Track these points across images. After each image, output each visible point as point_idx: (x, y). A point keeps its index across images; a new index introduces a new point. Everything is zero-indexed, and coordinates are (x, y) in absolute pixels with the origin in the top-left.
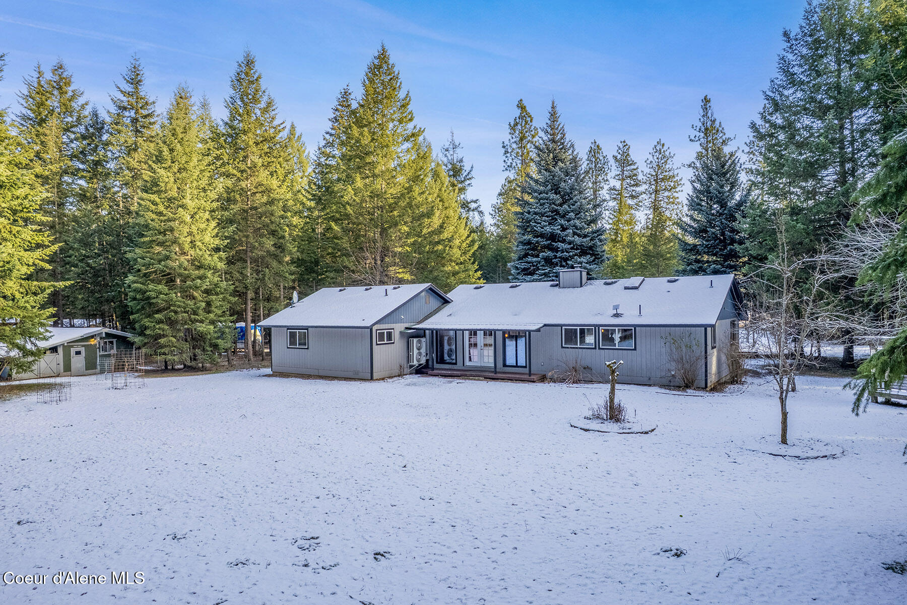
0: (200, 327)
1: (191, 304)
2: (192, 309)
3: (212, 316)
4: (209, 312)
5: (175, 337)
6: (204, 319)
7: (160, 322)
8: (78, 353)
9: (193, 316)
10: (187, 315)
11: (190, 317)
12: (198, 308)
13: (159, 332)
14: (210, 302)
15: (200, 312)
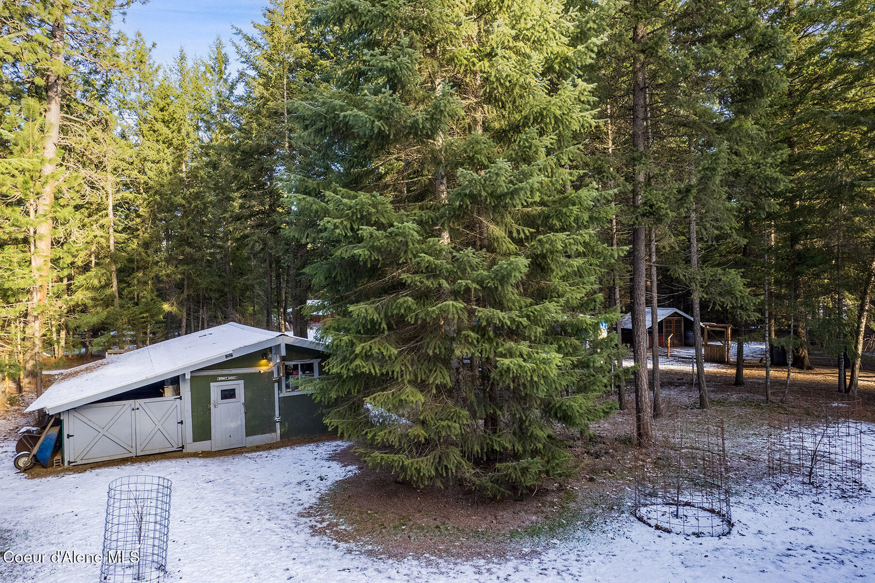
0: (510, 354)
1: (475, 260)
2: (480, 282)
3: (553, 311)
4: (541, 295)
5: (422, 386)
6: (525, 321)
7: (370, 330)
8: (228, 394)
9: (483, 312)
10: (460, 305)
11: (471, 313)
12: (503, 279)
13: (366, 368)
14: (544, 256)
15: (511, 294)
